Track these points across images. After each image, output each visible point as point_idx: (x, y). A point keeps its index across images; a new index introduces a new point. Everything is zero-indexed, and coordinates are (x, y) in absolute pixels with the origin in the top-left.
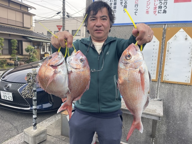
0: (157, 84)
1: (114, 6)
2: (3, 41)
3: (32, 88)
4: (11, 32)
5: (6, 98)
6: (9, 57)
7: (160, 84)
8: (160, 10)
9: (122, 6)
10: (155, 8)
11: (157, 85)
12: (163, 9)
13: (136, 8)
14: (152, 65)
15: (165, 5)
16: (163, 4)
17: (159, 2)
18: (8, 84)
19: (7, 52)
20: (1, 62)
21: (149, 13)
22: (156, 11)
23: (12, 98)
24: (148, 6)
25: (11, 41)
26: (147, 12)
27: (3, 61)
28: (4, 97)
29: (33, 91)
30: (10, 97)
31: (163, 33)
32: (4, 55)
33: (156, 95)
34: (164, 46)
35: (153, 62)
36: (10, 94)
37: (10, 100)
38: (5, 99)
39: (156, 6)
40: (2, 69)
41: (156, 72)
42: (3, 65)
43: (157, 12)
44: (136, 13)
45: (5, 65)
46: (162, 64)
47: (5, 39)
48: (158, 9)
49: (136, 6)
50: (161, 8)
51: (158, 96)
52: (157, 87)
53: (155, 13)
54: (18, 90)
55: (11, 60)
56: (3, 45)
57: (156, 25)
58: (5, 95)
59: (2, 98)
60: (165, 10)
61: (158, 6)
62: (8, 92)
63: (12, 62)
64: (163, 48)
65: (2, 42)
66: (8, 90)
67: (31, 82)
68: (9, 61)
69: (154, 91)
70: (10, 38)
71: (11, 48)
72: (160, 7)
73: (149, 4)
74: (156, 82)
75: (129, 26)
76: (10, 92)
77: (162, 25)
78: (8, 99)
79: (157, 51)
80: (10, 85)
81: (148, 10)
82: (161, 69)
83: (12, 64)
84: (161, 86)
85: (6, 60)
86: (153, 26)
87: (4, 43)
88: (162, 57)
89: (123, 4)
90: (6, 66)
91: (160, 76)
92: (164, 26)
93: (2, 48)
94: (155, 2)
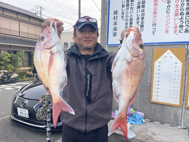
0: (181, 110)
1: (130, 25)
2: (24, 54)
3: (46, 110)
4: (31, 45)
5: (22, 114)
6: (29, 68)
7: (184, 110)
8: (181, 29)
9: (139, 25)
10: (176, 27)
11: (181, 112)
12: (184, 28)
13: (154, 27)
14: (175, 89)
15: (186, 24)
16: (184, 23)
17: (180, 21)
18: (25, 101)
19: (27, 64)
20: (21, 74)
21: (168, 32)
22: (176, 30)
23: (28, 115)
24: (168, 26)
25: (31, 53)
26: (167, 32)
27: (23, 72)
28: (21, 113)
29: (47, 112)
30: (26, 114)
31: (186, 53)
32: (24, 67)
33: (180, 122)
34: (187, 68)
35: (176, 85)
36: (27, 111)
37: (26, 117)
38: (22, 116)
39: (177, 25)
40: (22, 80)
41: (179, 96)
42: (23, 77)
43: (178, 32)
44: (154, 32)
45: (24, 76)
46: (185, 88)
47: (25, 52)
48: (178, 28)
49: (154, 25)
50: (183, 27)
51: (182, 124)
52: (181, 113)
53: (176, 32)
54: (34, 107)
55: (30, 71)
56: (24, 58)
57: (177, 46)
58: (22, 112)
59: (19, 114)
60: (187, 29)
61: (178, 25)
62: (25, 109)
63: (31, 73)
64: (187, 70)
65: (22, 54)
66: (25, 107)
67: (45, 104)
68: (28, 72)
69: (178, 117)
70: (30, 51)
71: (31, 60)
72: (181, 26)
73: (168, 23)
74: (180, 107)
75: (147, 46)
76: (27, 109)
77: (184, 45)
78: (24, 116)
79: (180, 73)
80: (26, 102)
81: (167, 29)
82: (185, 94)
83: (32, 75)
84: (185, 112)
85: (26, 72)
86: (174, 46)
87: (24, 55)
88: (186, 80)
89: (140, 24)
90: (26, 77)
91: (185, 101)
92: (186, 46)
93: (22, 60)
94: (175, 20)
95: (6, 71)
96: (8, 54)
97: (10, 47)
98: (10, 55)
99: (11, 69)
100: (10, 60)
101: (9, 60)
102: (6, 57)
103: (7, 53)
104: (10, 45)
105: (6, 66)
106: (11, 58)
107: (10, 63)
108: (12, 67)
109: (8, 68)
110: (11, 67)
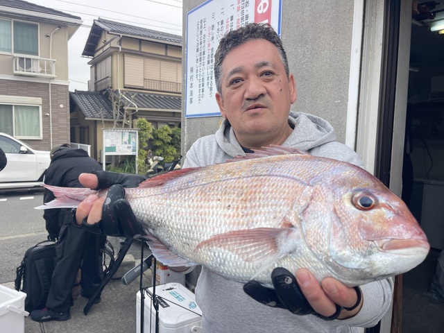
95: (161, 158)
96: (169, 129)
97: (174, 116)
98: (171, 131)
99: (173, 155)
100: (171, 138)
101: (169, 139)
102: (166, 133)
103: (166, 126)
104: (174, 113)
105: (164, 149)
106: (172, 136)
107: (171, 144)
108: (175, 151)
109: (167, 153)
110: (172, 152)
